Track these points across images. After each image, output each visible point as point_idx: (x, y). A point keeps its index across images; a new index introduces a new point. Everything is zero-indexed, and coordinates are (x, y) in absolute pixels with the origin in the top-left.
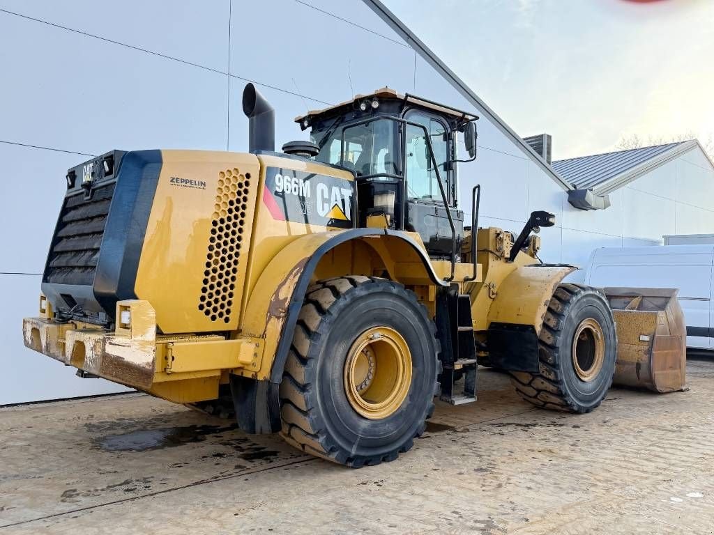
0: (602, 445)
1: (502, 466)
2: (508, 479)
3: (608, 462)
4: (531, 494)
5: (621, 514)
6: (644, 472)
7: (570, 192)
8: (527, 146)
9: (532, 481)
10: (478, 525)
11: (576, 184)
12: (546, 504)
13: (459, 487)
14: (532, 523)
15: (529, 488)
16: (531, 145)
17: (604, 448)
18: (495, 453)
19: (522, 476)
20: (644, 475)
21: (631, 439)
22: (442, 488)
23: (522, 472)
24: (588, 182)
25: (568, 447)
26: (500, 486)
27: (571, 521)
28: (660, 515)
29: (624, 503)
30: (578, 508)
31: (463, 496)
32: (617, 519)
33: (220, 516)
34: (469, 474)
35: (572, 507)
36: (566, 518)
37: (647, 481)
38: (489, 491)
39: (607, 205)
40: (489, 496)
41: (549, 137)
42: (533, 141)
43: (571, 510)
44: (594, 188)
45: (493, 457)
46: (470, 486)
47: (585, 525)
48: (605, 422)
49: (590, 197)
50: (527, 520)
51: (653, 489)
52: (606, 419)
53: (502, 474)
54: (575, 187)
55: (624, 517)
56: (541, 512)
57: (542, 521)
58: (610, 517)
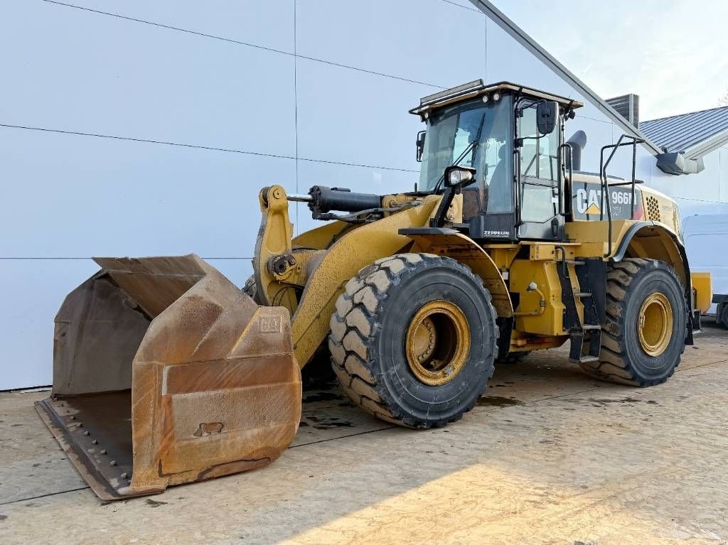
0: (676, 420)
1: (568, 438)
2: (573, 451)
3: (679, 436)
4: (595, 465)
5: (684, 485)
6: (715, 446)
7: (659, 156)
8: (610, 107)
9: (596, 453)
10: (537, 491)
11: (666, 146)
12: (608, 474)
13: (523, 457)
14: (591, 491)
15: (594, 460)
16: (614, 107)
17: (677, 423)
18: (563, 427)
19: (587, 448)
20: (715, 449)
21: (708, 414)
22: (506, 457)
23: (587, 445)
24: (681, 143)
25: (638, 422)
26: (564, 457)
27: (631, 489)
28: (723, 487)
29: (688, 474)
30: (640, 478)
31: (525, 465)
32: (678, 489)
33: (297, 478)
34: (534, 446)
35: (634, 477)
36: (626, 487)
37: (717, 455)
38: (553, 461)
39: (700, 169)
40: (551, 466)
41: (636, 97)
42: (619, 102)
43: (633, 481)
44: (686, 151)
45: (560, 431)
46: (534, 457)
47: (644, 493)
48: (683, 398)
49: (681, 161)
50: (586, 487)
51: (721, 462)
52: (685, 395)
53: (567, 446)
54: (665, 150)
55: (686, 488)
56: (602, 481)
57: (601, 488)
58: (670, 487)
